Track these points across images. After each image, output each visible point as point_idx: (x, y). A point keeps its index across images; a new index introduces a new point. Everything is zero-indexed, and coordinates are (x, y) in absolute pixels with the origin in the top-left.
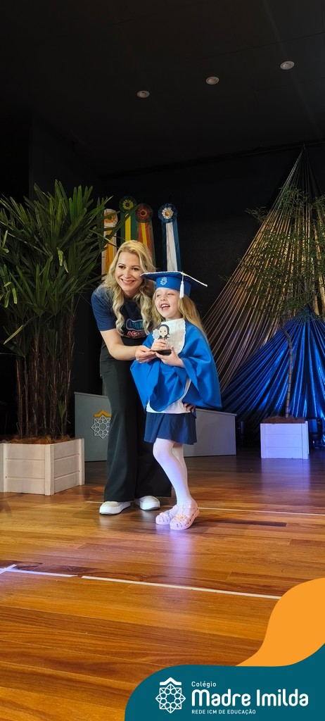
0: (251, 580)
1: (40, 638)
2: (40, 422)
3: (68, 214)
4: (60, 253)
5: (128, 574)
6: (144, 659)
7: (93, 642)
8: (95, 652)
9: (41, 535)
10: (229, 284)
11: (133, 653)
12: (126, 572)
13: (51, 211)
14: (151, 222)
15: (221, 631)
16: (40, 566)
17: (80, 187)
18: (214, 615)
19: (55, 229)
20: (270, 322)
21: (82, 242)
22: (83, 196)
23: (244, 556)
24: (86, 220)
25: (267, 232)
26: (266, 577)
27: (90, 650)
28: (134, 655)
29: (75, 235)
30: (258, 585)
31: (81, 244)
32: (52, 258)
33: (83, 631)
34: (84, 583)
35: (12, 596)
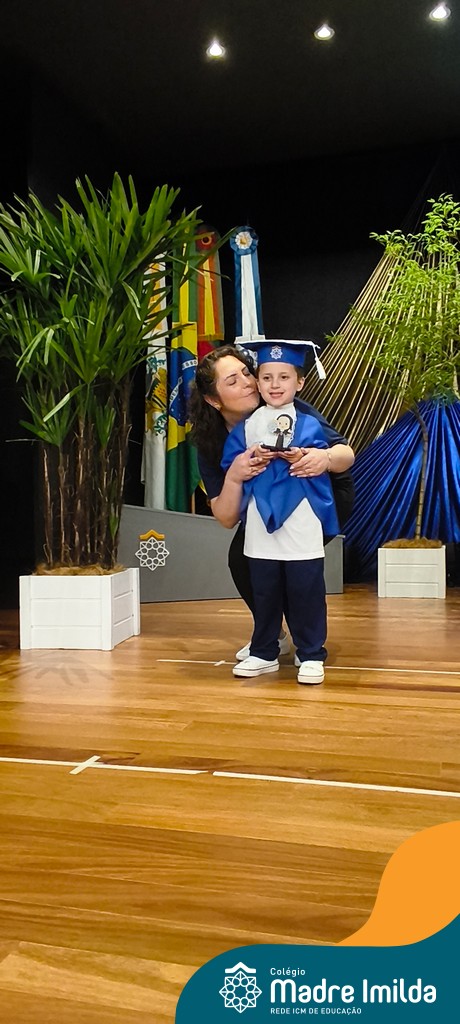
5: (285, 768)
8: (302, 897)
11: (364, 898)
12: (276, 764)
23: (446, 738)
27: (292, 894)
33: (261, 862)
34: (222, 783)
35: (117, 807)
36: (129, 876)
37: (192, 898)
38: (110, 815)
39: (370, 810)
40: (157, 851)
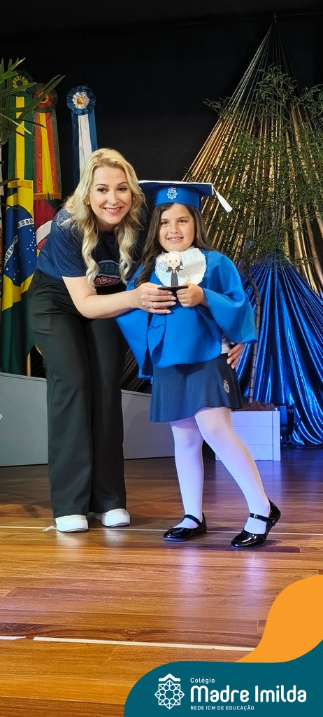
34: (41, 648)
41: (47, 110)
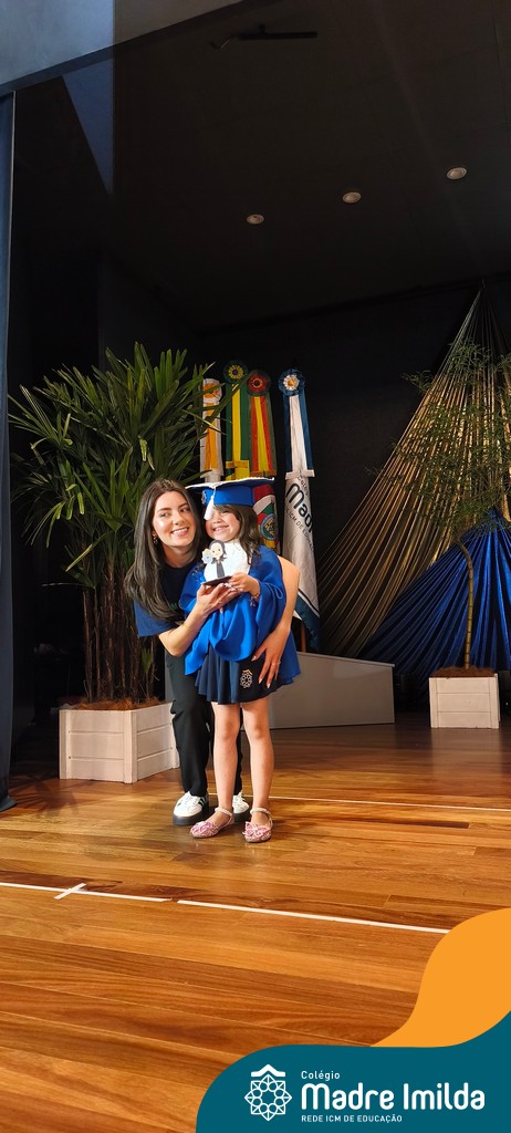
0: (419, 907)
1: (120, 990)
2: (116, 678)
3: (154, 389)
4: (143, 443)
5: (243, 898)
6: (268, 1022)
7: (196, 996)
8: (199, 1011)
9: (120, 841)
10: (379, 480)
11: (251, 1013)
12: (241, 894)
13: (130, 386)
14: (268, 395)
15: (377, 981)
16: (119, 885)
17: (169, 352)
18: (367, 958)
19: (135, 410)
20: (440, 533)
21: (172, 428)
22: (173, 363)
23: (409, 872)
24: (178, 396)
25: (432, 404)
26: (441, 902)
27: (191, 1008)
28: (253, 1015)
29: (163, 418)
30: (429, 915)
31: (172, 429)
32: (132, 449)
33: (180, 980)
34: (181, 911)
35: (80, 929)
36: (64, 988)
37: (107, 1008)
38: (71, 935)
39: (301, 937)
40: (96, 968)
41: (261, 394)
